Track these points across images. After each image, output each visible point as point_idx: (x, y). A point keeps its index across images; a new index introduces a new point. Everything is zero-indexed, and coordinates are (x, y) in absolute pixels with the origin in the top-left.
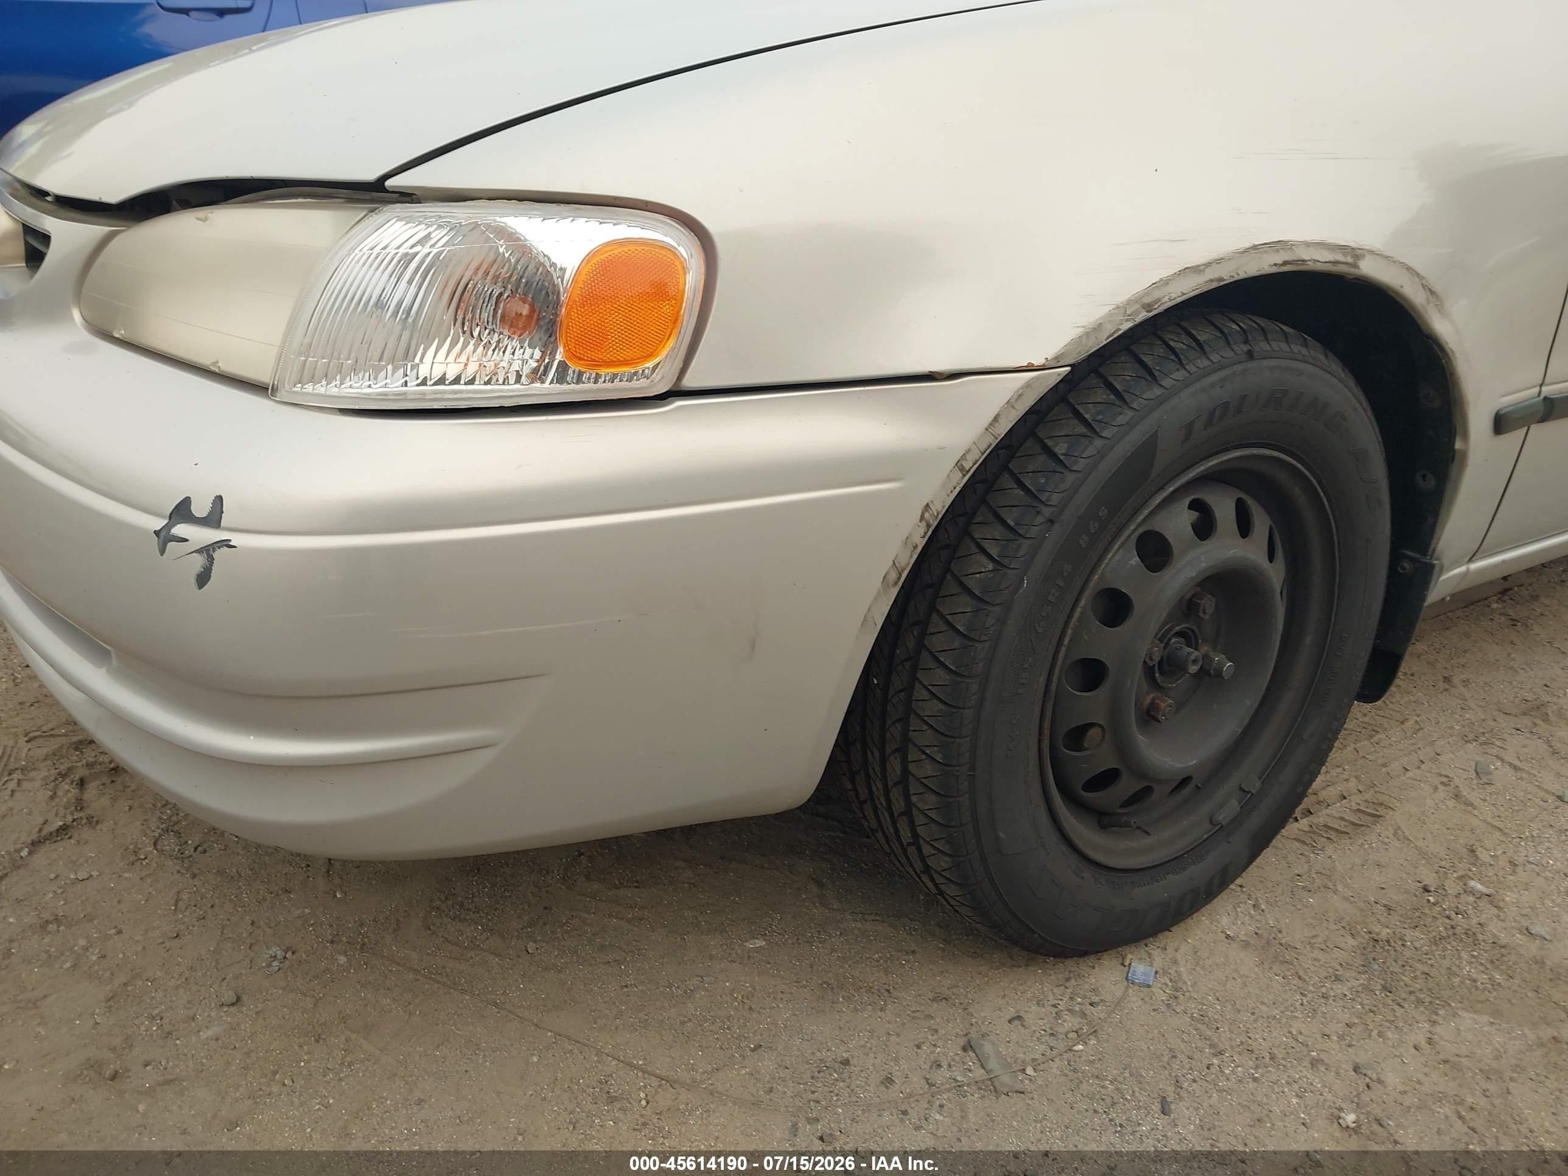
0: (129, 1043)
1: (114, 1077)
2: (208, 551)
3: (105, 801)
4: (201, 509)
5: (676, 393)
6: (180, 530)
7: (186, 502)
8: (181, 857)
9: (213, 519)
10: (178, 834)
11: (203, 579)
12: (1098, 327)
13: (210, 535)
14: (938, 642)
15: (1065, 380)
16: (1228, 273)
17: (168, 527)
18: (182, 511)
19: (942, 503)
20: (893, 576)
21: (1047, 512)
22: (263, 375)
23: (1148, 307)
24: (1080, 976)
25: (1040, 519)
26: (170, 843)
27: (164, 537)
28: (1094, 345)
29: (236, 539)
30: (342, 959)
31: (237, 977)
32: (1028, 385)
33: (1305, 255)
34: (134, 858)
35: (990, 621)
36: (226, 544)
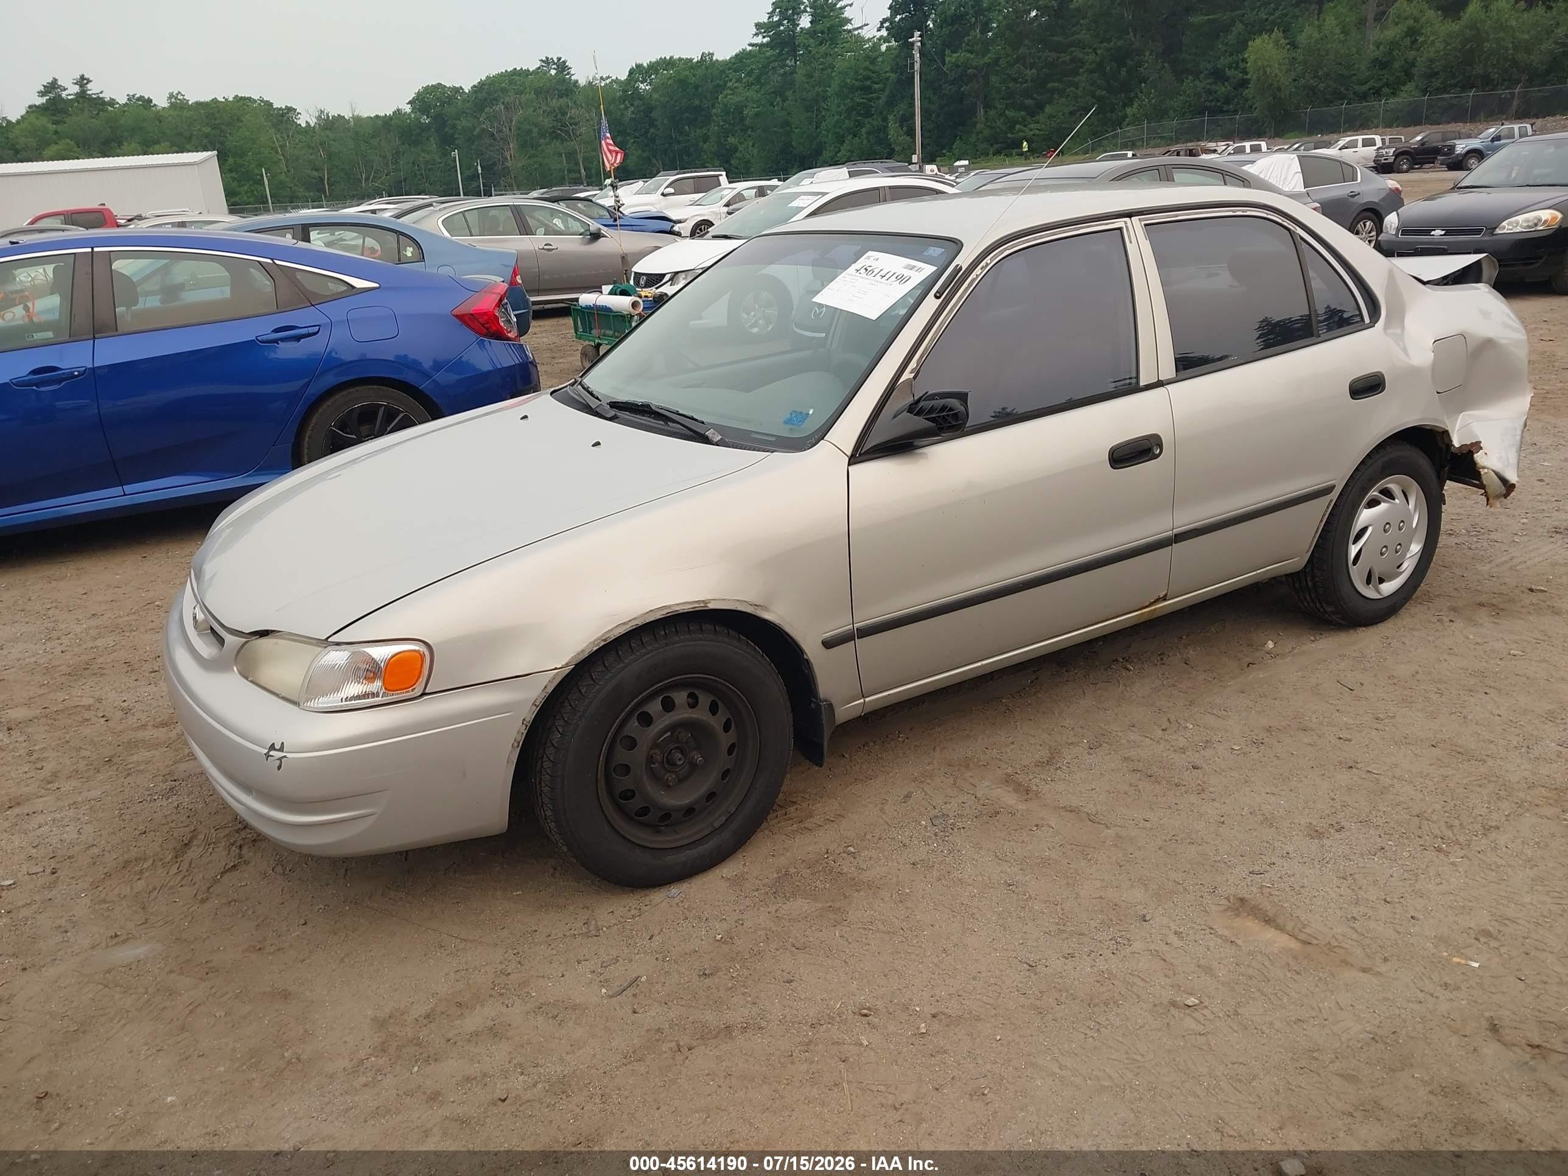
0: (265, 939)
1: (260, 949)
2: (280, 759)
3: (251, 854)
4: (277, 747)
5: (423, 694)
6: (272, 753)
7: (273, 744)
8: (284, 874)
9: (281, 749)
10: (282, 866)
11: (279, 768)
12: (583, 651)
13: (281, 754)
14: (546, 765)
15: (573, 669)
16: (640, 622)
17: (268, 752)
18: (272, 747)
19: (530, 717)
20: (516, 744)
21: (579, 714)
22: (295, 699)
23: (605, 640)
24: (646, 895)
25: (577, 717)
26: (279, 869)
27: (268, 756)
28: (582, 657)
29: (288, 755)
30: (347, 908)
31: (306, 915)
32: (557, 674)
33: (677, 608)
34: (265, 875)
35: (561, 756)
36: (285, 757)
